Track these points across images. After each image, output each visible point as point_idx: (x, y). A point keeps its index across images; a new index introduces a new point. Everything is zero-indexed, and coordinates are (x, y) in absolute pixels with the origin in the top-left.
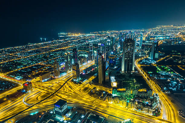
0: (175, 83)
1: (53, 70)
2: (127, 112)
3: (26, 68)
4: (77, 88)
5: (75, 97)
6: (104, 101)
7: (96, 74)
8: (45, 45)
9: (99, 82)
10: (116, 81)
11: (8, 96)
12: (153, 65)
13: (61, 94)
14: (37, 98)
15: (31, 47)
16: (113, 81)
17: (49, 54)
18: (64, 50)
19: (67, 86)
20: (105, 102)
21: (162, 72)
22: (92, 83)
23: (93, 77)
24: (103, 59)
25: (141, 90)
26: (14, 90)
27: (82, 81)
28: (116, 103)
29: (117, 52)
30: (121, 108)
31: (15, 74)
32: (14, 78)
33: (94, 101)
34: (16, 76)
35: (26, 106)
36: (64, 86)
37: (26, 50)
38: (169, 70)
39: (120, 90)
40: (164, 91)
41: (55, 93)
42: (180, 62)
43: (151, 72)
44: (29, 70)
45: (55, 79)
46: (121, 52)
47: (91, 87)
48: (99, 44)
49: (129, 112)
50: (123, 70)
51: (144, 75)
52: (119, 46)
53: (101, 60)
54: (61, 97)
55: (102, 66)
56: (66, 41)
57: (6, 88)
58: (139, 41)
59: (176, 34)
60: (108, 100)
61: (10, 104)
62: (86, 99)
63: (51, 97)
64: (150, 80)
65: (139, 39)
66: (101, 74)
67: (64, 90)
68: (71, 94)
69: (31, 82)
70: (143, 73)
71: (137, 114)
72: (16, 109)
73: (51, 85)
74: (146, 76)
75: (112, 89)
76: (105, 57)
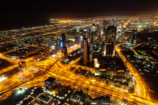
0: (149, 65)
1: (44, 52)
3: (21, 49)
5: (63, 75)
6: (88, 79)
7: (81, 56)
8: (37, 30)
9: (84, 63)
10: (98, 63)
12: (131, 50)
13: (51, 72)
14: (30, 75)
15: (25, 30)
16: (95, 63)
17: (41, 37)
18: (54, 35)
19: (57, 66)
21: (138, 56)
22: (78, 64)
23: (79, 59)
24: (88, 43)
25: (120, 71)
26: (10, 68)
27: (70, 61)
28: (97, 81)
29: (100, 38)
30: (102, 85)
31: (12, 54)
32: (10, 58)
33: (79, 79)
34: (12, 56)
36: (54, 66)
38: (145, 54)
39: (102, 70)
40: (139, 72)
42: (155, 48)
43: (129, 56)
44: (23, 51)
45: (46, 59)
46: (104, 37)
47: (77, 67)
48: (85, 30)
49: (108, 89)
50: (105, 53)
51: (123, 58)
52: (102, 33)
53: (86, 44)
54: (50, 75)
55: (87, 50)
56: (56, 26)
57: (4, 66)
58: (120, 29)
59: (153, 23)
60: (91, 78)
62: (72, 77)
63: (42, 75)
64: (128, 63)
65: (121, 27)
66: (86, 56)
67: (54, 69)
68: (59, 72)
69: (25, 61)
70: (122, 57)
71: (115, 90)
72: (13, 84)
73: (42, 64)
74: (124, 59)
75: (95, 69)
76: (90, 41)
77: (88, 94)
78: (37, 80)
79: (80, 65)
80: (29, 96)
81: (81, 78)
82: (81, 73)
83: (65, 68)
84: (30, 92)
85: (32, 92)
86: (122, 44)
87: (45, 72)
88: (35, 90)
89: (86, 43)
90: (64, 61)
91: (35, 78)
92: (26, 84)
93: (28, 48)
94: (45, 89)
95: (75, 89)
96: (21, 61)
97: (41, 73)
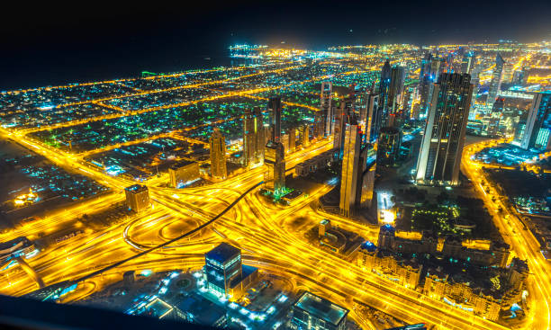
1: (207, 158)
2: (418, 304)
3: (135, 146)
4: (273, 217)
5: (264, 242)
6: (351, 262)
7: (334, 181)
8: (188, 81)
9: (341, 206)
10: (394, 208)
11: (85, 216)
12: (525, 168)
13: (225, 229)
14: (160, 232)
15: (150, 83)
16: (383, 207)
17: (200, 108)
18: (244, 100)
19: (246, 209)
20: (354, 266)
22: (320, 207)
23: (324, 189)
24: (361, 135)
25: (473, 244)
26: (102, 203)
27: (294, 196)
28: (385, 273)
29: (408, 117)
31: (105, 159)
32: (101, 171)
33: (322, 261)
34: (107, 164)
35: (132, 250)
36: (236, 206)
37: (135, 92)
39: (404, 234)
41: (209, 223)
44: (141, 151)
45: (213, 183)
46: (421, 116)
47: (313, 218)
49: (423, 305)
50: (421, 174)
51: (489, 197)
52: (416, 99)
53: (354, 137)
54: (226, 237)
55: (355, 158)
56: (251, 71)
57: (82, 196)
60: (365, 258)
61: (91, 239)
62: (297, 251)
63: (197, 233)
64: (507, 216)
66: (350, 181)
67: (236, 216)
68: (254, 230)
69: (147, 185)
70: (488, 192)
71: (448, 312)
72: (106, 254)
73: (199, 199)
74: (494, 201)
75: (378, 230)
76: (369, 130)
77: (346, 314)
78: (179, 250)
79: (328, 211)
80: (155, 297)
81: (325, 255)
82: (329, 238)
83: (274, 217)
84: (158, 286)
85: (162, 285)
86: (492, 143)
87: (208, 226)
88: (172, 280)
89: (354, 133)
90: (272, 193)
91: (175, 242)
92: (146, 260)
93: (155, 141)
94: (203, 280)
95: (302, 293)
96: (135, 183)
97: (194, 228)
